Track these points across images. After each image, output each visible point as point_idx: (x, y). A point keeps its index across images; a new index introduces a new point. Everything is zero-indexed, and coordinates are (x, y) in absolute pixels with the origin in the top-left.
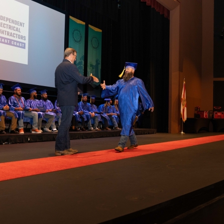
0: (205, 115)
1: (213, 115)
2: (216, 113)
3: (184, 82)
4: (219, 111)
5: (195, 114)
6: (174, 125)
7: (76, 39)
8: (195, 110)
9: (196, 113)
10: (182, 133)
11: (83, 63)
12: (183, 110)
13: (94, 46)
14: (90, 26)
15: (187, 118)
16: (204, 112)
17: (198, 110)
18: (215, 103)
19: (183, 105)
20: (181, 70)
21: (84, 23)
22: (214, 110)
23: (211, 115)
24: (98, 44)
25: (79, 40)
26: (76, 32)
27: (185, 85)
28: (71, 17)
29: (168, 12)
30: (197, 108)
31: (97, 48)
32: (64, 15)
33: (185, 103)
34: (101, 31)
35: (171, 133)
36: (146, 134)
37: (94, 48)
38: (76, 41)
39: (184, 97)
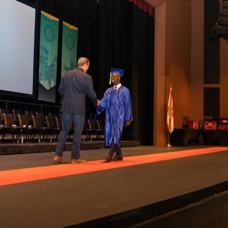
0: (195, 126)
1: (203, 126)
2: (207, 124)
3: (171, 89)
4: (210, 121)
5: (183, 125)
6: (159, 137)
7: (48, 37)
8: (184, 120)
9: (185, 123)
10: (169, 145)
11: (56, 66)
12: (170, 120)
13: (69, 46)
14: (64, 23)
15: (174, 129)
16: (193, 122)
17: (187, 120)
18: (206, 113)
19: (170, 114)
20: (167, 74)
21: (57, 20)
22: (205, 120)
23: (201, 126)
24: (74, 43)
25: (51, 39)
26: (49, 29)
27: (172, 91)
28: (42, 12)
29: (153, 9)
30: (185, 118)
31: (72, 48)
32: (34, 10)
33: (172, 111)
34: (76, 29)
35: (156, 146)
36: (128, 147)
37: (69, 48)
38: (48, 40)
39: (171, 105)
